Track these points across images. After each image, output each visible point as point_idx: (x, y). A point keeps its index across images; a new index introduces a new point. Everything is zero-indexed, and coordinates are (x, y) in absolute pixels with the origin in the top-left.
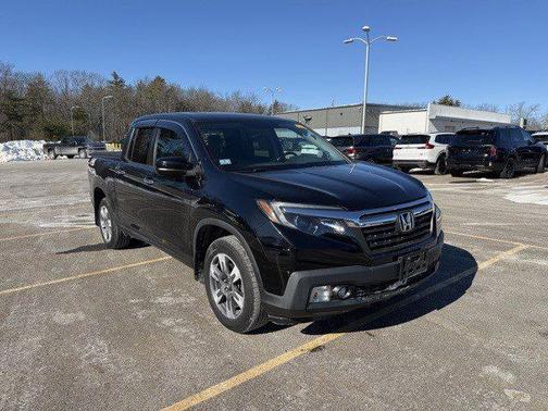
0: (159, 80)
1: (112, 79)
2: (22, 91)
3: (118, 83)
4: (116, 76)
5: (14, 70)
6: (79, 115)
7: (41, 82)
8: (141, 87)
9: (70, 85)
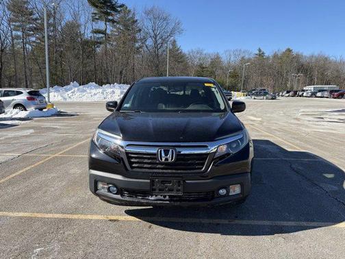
0: (289, 50)
1: (257, 52)
2: (207, 63)
3: (261, 54)
4: (260, 50)
5: (205, 52)
6: (235, 75)
7: (218, 58)
8: (275, 56)
9: (232, 59)
